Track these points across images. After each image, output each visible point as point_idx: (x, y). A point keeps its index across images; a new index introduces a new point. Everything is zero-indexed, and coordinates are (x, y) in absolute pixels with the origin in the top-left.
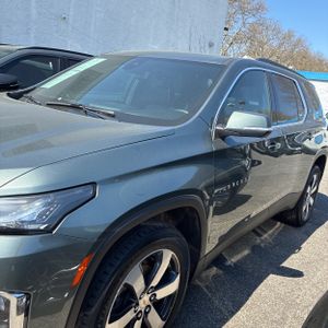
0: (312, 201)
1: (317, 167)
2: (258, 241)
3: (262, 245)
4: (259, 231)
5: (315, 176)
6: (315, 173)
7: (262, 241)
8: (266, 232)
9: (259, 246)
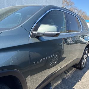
0: (86, 60)
1: (87, 48)
2: (65, 76)
3: (67, 78)
4: (66, 72)
5: (86, 52)
6: (86, 50)
7: (67, 76)
8: (69, 72)
9: (65, 79)
